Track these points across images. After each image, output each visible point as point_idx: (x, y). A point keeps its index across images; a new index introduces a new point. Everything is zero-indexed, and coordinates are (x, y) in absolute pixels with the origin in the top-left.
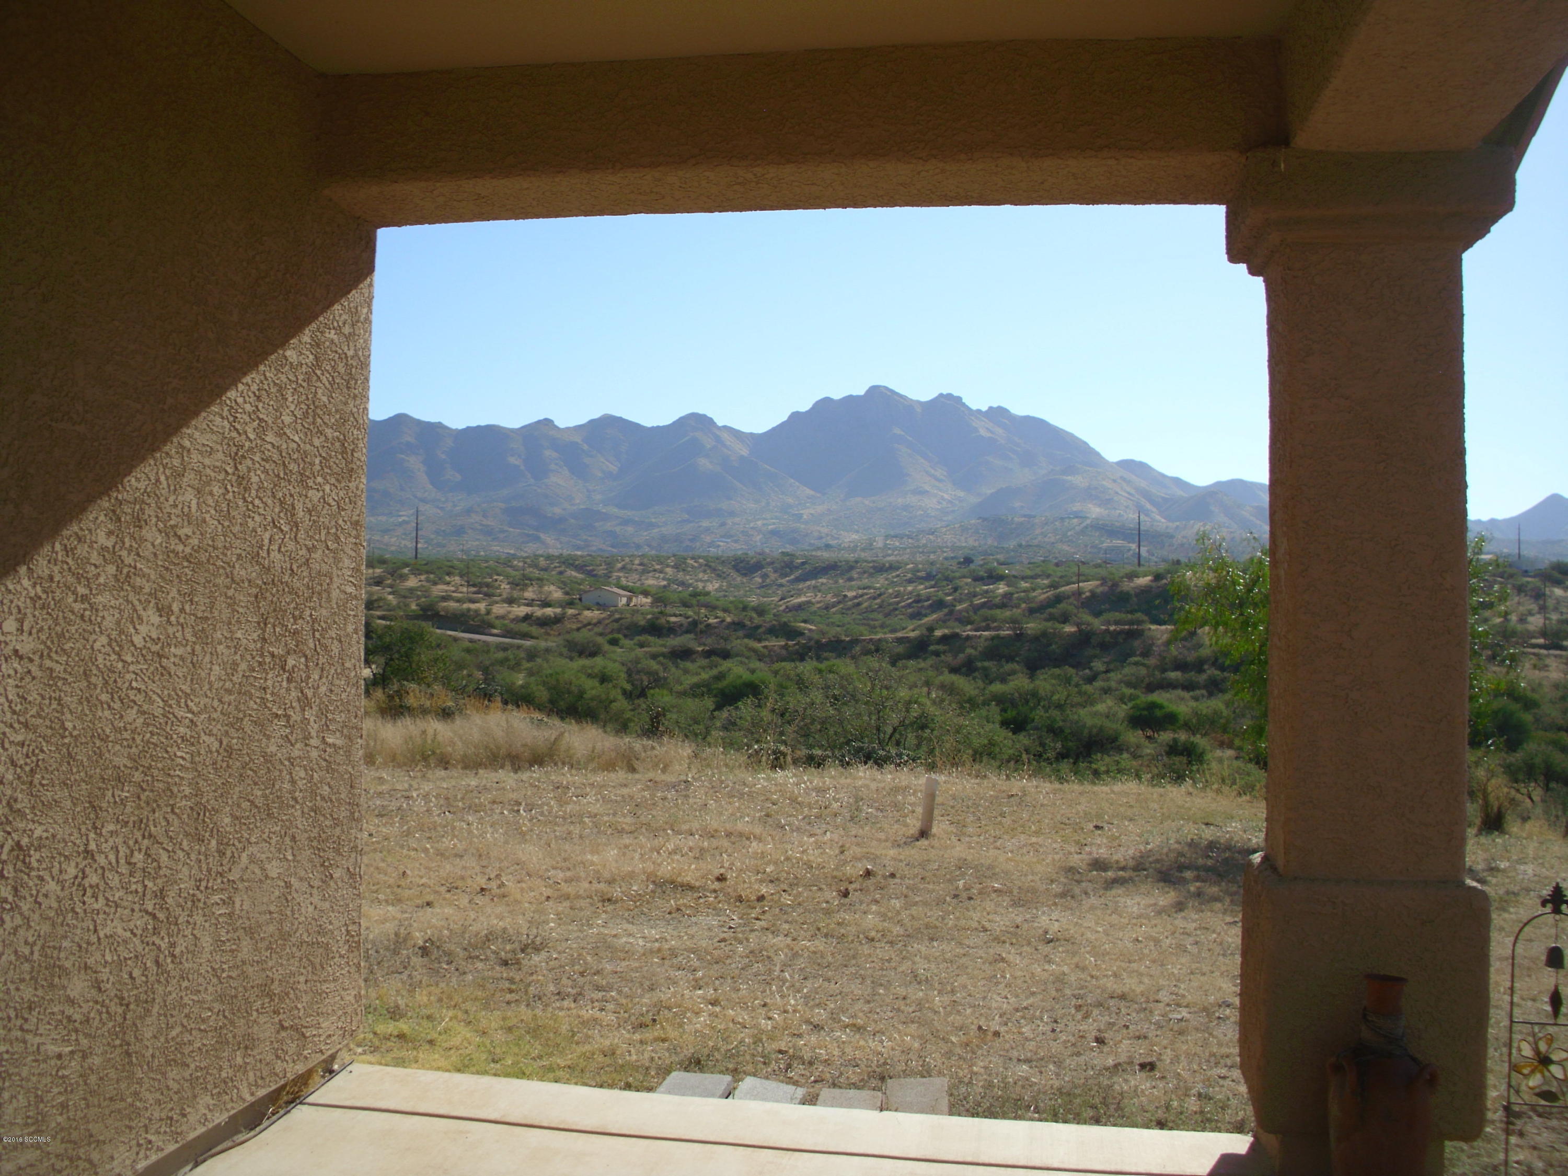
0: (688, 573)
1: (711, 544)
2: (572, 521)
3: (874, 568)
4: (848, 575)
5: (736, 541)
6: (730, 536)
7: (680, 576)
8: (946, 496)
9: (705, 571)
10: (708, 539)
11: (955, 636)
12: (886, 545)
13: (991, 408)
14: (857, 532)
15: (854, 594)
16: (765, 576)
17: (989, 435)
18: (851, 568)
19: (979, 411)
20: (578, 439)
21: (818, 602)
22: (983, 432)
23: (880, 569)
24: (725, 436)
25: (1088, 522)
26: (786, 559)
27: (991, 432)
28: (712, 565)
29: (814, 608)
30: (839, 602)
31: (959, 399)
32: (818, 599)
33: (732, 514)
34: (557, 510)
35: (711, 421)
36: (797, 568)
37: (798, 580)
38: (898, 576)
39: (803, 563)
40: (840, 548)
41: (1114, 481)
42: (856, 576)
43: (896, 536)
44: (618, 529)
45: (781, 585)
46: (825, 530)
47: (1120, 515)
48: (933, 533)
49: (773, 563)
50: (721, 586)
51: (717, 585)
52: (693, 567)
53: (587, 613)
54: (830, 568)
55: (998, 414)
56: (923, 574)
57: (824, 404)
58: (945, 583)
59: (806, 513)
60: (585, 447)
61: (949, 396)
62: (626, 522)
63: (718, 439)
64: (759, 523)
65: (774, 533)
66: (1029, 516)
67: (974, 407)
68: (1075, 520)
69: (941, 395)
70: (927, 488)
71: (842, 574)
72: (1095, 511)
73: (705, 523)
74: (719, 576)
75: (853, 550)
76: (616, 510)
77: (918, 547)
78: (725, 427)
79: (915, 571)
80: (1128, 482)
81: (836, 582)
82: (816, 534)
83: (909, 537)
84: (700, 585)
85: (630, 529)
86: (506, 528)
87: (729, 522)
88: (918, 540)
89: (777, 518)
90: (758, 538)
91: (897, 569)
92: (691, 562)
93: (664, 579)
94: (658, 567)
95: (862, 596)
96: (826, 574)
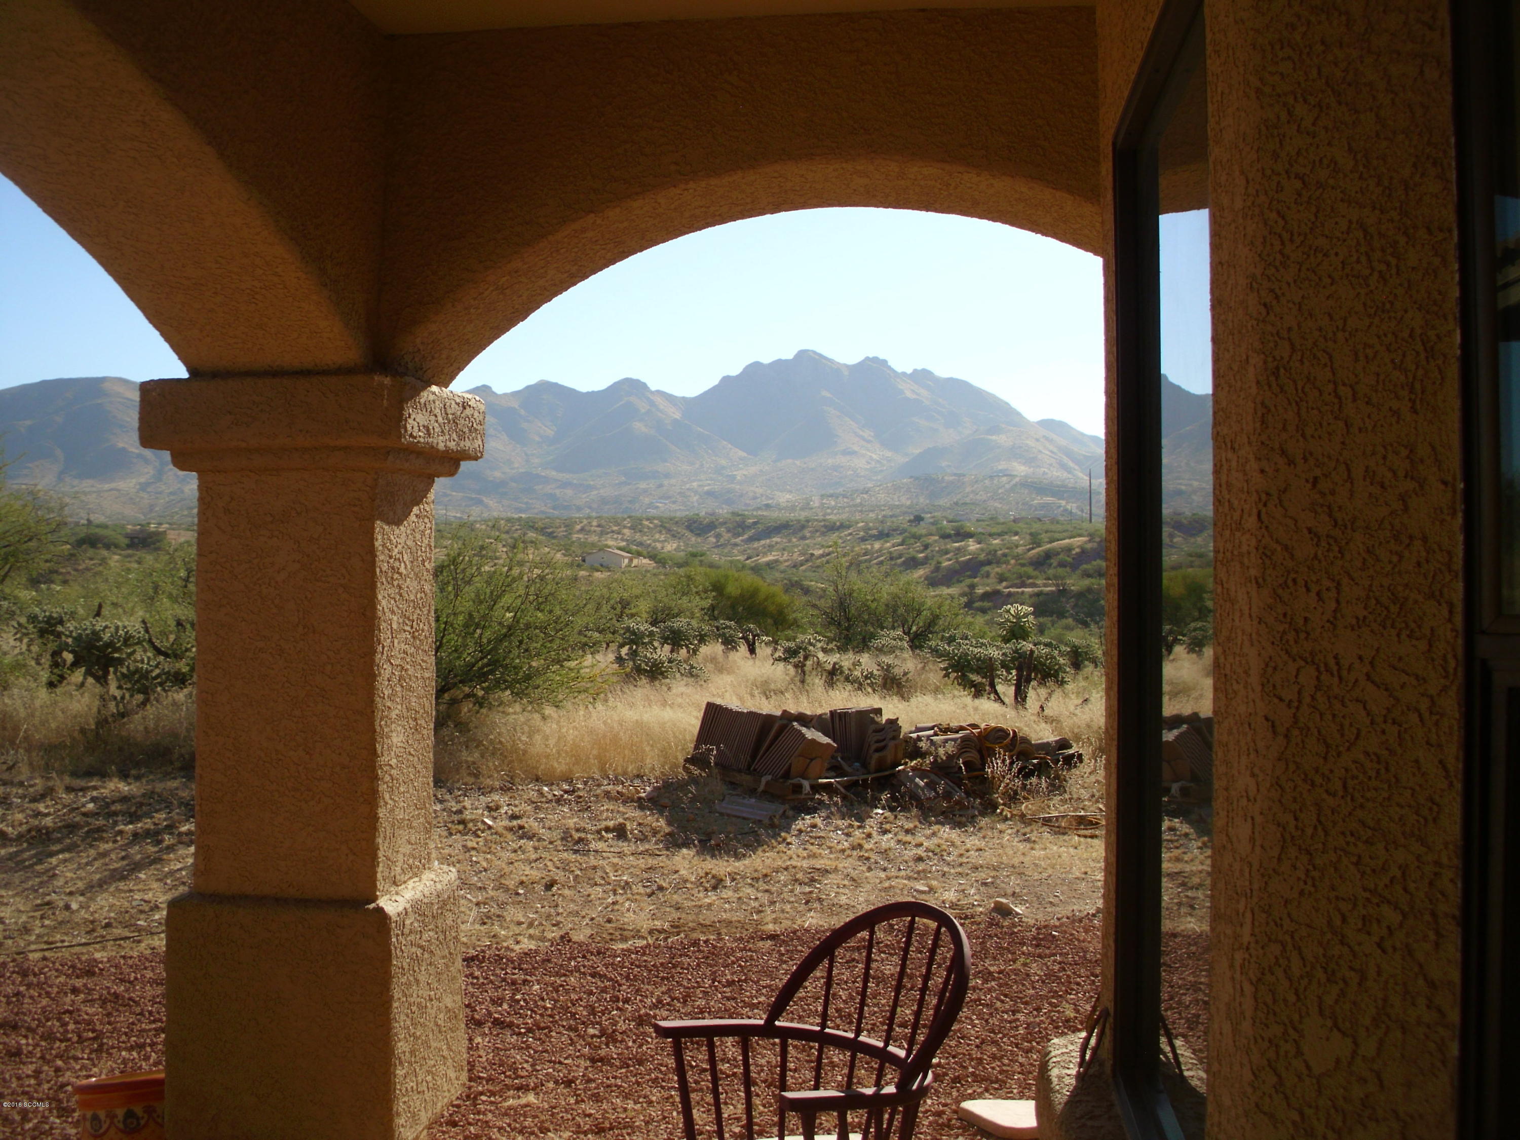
0: (645, 534)
1: (650, 505)
2: (514, 484)
3: (825, 526)
4: (800, 534)
5: (674, 502)
6: (669, 497)
7: (638, 536)
8: (875, 457)
9: (660, 532)
10: (647, 500)
11: (997, 593)
12: (823, 504)
13: (915, 371)
14: (791, 492)
15: (821, 552)
16: (718, 536)
17: (914, 396)
18: (803, 527)
19: (904, 374)
20: (515, 405)
21: (786, 561)
22: (909, 394)
23: (832, 528)
24: (658, 400)
25: (1017, 479)
26: (738, 519)
27: (918, 394)
28: (667, 526)
29: (782, 567)
30: (807, 561)
31: (884, 362)
32: (785, 557)
33: (667, 476)
34: (497, 474)
35: (644, 386)
36: (749, 527)
37: (751, 539)
38: (850, 534)
39: (755, 523)
40: (778, 507)
41: (1037, 440)
42: (808, 535)
43: (831, 496)
44: (558, 492)
45: (736, 545)
46: (760, 491)
47: (1044, 473)
48: (867, 493)
49: (725, 523)
50: (678, 547)
51: (675, 546)
52: (649, 528)
53: (597, 575)
54: (782, 528)
55: (922, 377)
56: (875, 532)
57: (754, 371)
58: (912, 541)
59: (739, 475)
60: (523, 412)
61: (875, 360)
62: (565, 485)
63: (652, 404)
64: (695, 484)
65: (709, 493)
66: (959, 475)
67: (899, 369)
68: (1005, 479)
69: (867, 358)
70: (856, 448)
71: (794, 533)
72: (1020, 469)
73: (643, 485)
74: (674, 536)
75: (793, 508)
76: (554, 473)
77: (855, 506)
78: (658, 392)
79: (867, 529)
80: (1051, 441)
81: (790, 541)
82: (751, 494)
83: (844, 496)
84: (659, 545)
85: (569, 492)
86: (449, 492)
87: (666, 482)
88: (853, 500)
89: (711, 479)
90: (695, 498)
91: (849, 527)
92: (646, 523)
93: (622, 540)
94: (615, 528)
95: (829, 554)
96: (779, 533)
